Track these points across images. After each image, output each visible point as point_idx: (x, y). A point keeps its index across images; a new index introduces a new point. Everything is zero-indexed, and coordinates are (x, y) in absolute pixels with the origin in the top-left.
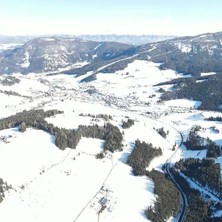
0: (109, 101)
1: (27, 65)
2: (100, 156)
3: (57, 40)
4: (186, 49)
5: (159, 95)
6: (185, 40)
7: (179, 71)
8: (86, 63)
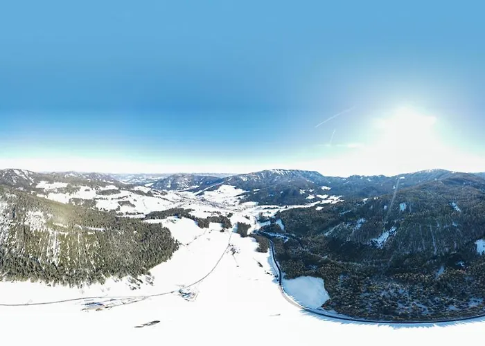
0: (214, 205)
1: (169, 186)
2: (222, 231)
3: (183, 176)
4: (245, 179)
5: (238, 201)
6: (244, 175)
7: (244, 189)
8: (197, 186)
